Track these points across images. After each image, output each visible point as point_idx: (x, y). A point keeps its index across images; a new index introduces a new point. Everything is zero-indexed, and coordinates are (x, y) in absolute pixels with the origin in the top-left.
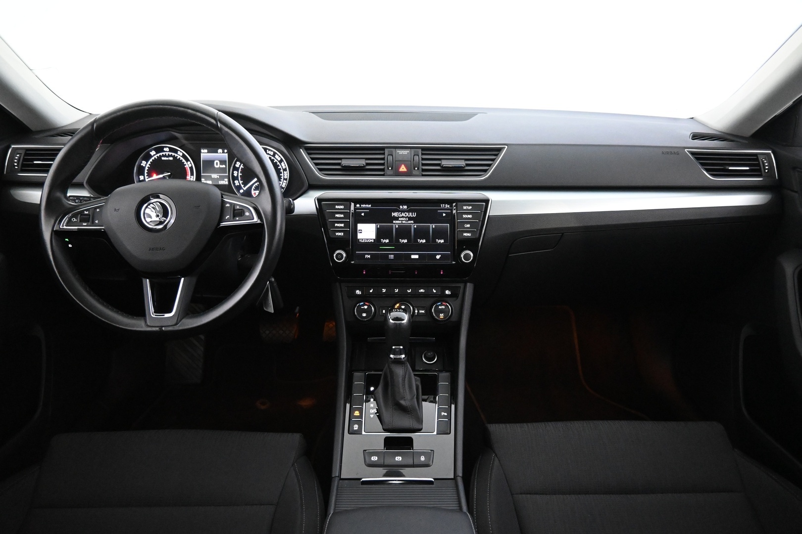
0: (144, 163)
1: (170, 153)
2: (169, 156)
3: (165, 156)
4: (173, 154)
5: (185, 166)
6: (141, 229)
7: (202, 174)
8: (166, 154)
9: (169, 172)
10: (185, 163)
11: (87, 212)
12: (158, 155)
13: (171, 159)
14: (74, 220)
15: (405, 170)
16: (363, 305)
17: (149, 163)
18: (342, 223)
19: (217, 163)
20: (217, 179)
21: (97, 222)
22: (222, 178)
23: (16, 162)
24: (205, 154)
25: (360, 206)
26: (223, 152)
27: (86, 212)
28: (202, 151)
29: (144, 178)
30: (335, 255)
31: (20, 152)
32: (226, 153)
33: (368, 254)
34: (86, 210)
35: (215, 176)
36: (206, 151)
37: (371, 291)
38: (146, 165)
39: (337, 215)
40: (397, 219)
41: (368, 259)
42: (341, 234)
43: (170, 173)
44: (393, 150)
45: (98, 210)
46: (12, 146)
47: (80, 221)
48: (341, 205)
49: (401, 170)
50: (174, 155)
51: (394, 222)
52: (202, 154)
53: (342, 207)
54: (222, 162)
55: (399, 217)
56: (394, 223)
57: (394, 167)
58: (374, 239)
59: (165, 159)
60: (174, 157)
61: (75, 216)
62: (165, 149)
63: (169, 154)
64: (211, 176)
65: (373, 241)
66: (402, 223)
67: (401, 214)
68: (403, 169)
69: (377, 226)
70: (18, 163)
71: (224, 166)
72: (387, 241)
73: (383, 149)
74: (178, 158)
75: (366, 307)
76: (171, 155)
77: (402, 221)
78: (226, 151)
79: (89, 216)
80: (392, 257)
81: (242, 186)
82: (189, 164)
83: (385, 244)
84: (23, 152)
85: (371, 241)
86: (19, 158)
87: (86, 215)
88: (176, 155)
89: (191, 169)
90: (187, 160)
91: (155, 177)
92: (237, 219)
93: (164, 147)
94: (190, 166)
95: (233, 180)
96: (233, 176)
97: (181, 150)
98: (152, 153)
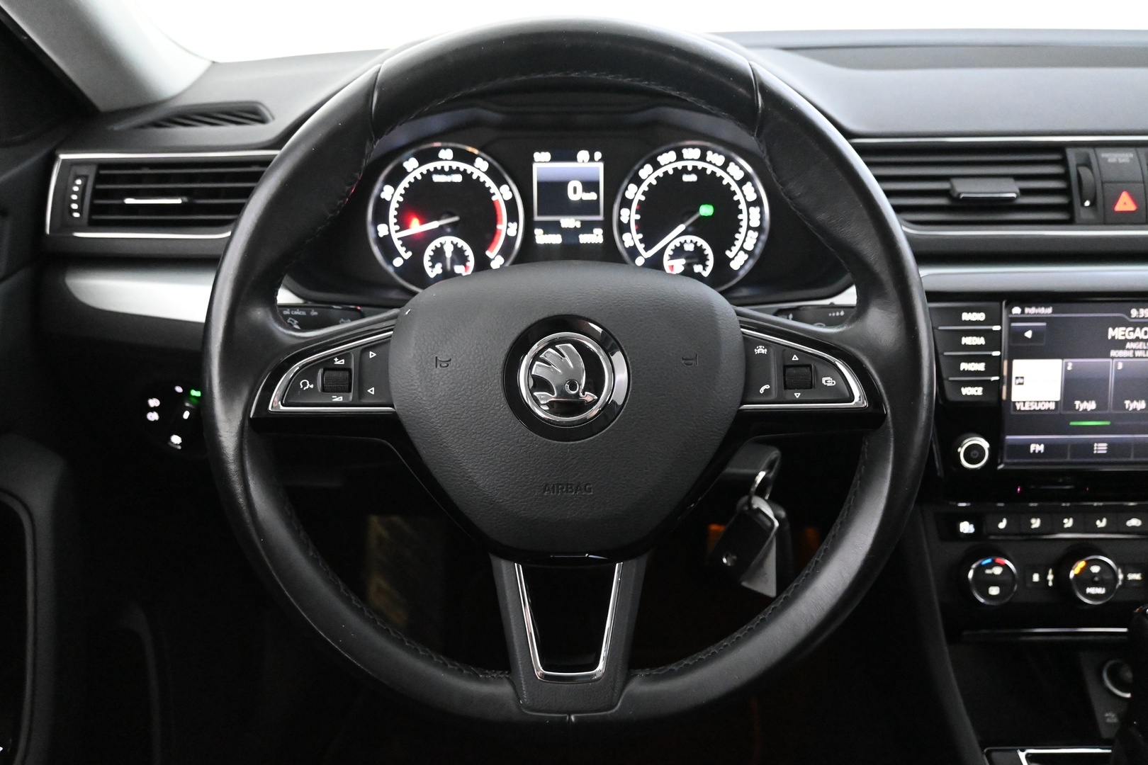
0: (387, 192)
1: (455, 165)
2: (452, 171)
3: (441, 172)
4: (462, 166)
5: (494, 198)
6: (520, 427)
7: (537, 219)
8: (441, 167)
9: (452, 215)
10: (494, 189)
11: (342, 362)
12: (424, 169)
13: (458, 178)
14: (305, 384)
15: (1131, 207)
16: (990, 566)
17: (401, 189)
18: (979, 361)
19: (575, 189)
20: (576, 232)
21: (372, 391)
22: (587, 227)
23: (74, 202)
24: (543, 165)
25: (1023, 312)
26: (592, 159)
27: (338, 362)
28: (537, 156)
29: (390, 229)
30: (962, 451)
31: (83, 171)
33: (1039, 442)
34: (340, 355)
35: (569, 222)
36: (546, 156)
37: (1002, 525)
38: (393, 195)
39: (967, 341)
40: (1121, 344)
41: (1037, 455)
42: (978, 391)
43: (456, 219)
44: (1090, 151)
45: (372, 355)
46: (63, 156)
47: (324, 390)
48: (978, 311)
49: (1119, 207)
50: (466, 169)
51: (1113, 353)
52: (535, 167)
53: (981, 316)
54: (590, 186)
55: (1126, 341)
56: (1113, 358)
57: (1100, 198)
58: (1056, 402)
59: (444, 178)
60: (464, 173)
61: (308, 372)
62: (443, 154)
63: (451, 167)
64: (558, 223)
65: (1052, 406)
66: (1134, 357)
67: (1134, 331)
68: (1125, 204)
69: (1066, 365)
70: (81, 202)
71: (592, 196)
72: (1091, 406)
73: (1060, 148)
74: (475, 176)
75: (998, 571)
76: (458, 167)
77: (1135, 350)
78: (598, 155)
79: (347, 374)
80: (1101, 448)
81: (641, 247)
82: (502, 194)
83: (1086, 415)
84: (91, 172)
85: (1046, 406)
86: (83, 188)
87: (339, 368)
88: (469, 169)
89: (511, 205)
90: (499, 182)
91: (416, 227)
92: (797, 395)
93: (438, 149)
94: (508, 196)
95: (621, 234)
96: (620, 222)
97: (483, 155)
98: (408, 164)
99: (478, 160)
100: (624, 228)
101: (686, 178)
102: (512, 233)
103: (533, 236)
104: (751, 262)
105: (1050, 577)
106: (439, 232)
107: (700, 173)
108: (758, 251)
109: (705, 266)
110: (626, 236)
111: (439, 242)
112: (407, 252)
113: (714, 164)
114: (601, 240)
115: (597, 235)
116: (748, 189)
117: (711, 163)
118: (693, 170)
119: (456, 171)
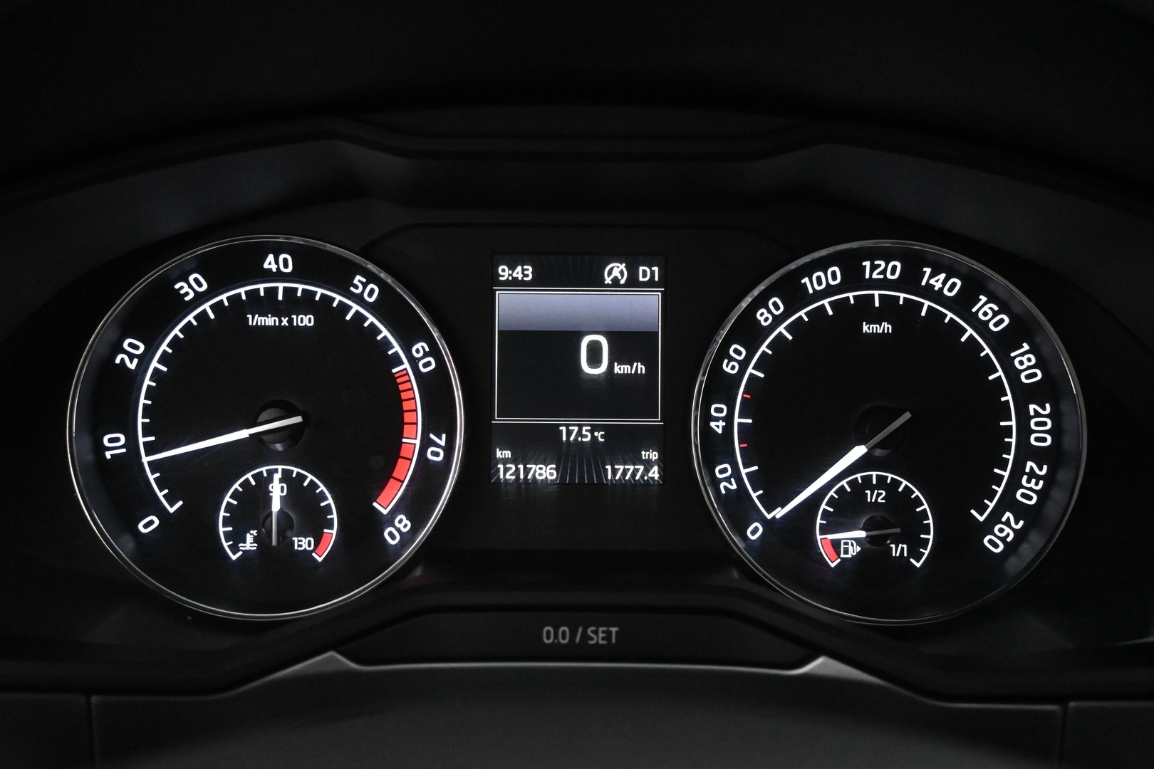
0: (130, 352)
1: (302, 288)
2: (293, 303)
3: (266, 303)
4: (321, 292)
5: (396, 371)
7: (498, 420)
8: (272, 292)
12: (225, 296)
13: (305, 320)
17: (165, 347)
19: (594, 350)
20: (597, 454)
22: (625, 445)
24: (518, 294)
28: (503, 272)
29: (132, 443)
32: (651, 284)
35: (577, 431)
36: (524, 272)
43: (298, 418)
50: (327, 300)
54: (629, 344)
60: (324, 308)
62: (270, 263)
64: (553, 432)
71: (636, 368)
74: (349, 317)
76: (309, 295)
78: (649, 273)
81: (756, 496)
88: (338, 299)
89: (434, 386)
90: (409, 332)
93: (262, 251)
94: (428, 365)
95: (710, 464)
96: (706, 432)
97: (370, 266)
98: (187, 288)
99: (358, 279)
100: (717, 448)
101: (872, 328)
102: (436, 455)
103: (491, 462)
104: (1036, 539)
106: (256, 451)
107: (901, 314)
108: (1052, 511)
109: (916, 547)
110: (722, 470)
111: (257, 477)
112: (171, 499)
113: (937, 296)
114: (655, 473)
115: (648, 464)
116: (1024, 359)
117: (929, 292)
118: (889, 309)
119: (307, 305)
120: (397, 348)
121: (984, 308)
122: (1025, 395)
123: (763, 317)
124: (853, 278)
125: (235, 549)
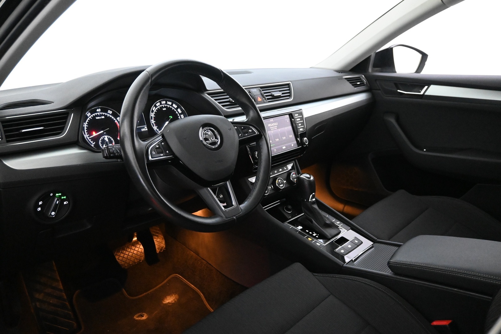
2: (101, 115)
3: (98, 116)
5: (115, 122)
8: (98, 114)
12: (93, 116)
13: (103, 117)
14: (153, 153)
15: (261, 100)
17: (86, 123)
21: (167, 152)
27: (157, 146)
34: (157, 144)
43: (106, 130)
45: (163, 144)
47: (158, 153)
49: (259, 100)
50: (105, 114)
55: (271, 126)
57: (255, 99)
59: (99, 118)
60: (104, 115)
61: (153, 149)
62: (98, 110)
63: (100, 114)
67: (272, 124)
74: (108, 116)
76: (102, 114)
79: (160, 149)
81: (158, 130)
82: (117, 120)
87: (158, 148)
90: (116, 117)
91: (94, 134)
92: (246, 135)
93: (96, 109)
97: (110, 109)
98: (88, 115)
99: (109, 111)
101: (164, 109)
105: (272, 186)
106: (102, 135)
107: (166, 107)
111: (103, 138)
112: (93, 142)
113: (169, 105)
114: (147, 129)
115: (146, 128)
116: (179, 110)
117: (168, 104)
118: (165, 107)
119: (102, 115)
120: (114, 119)
121: (174, 105)
122: (180, 114)
123: (153, 109)
124: (161, 104)
125: (103, 147)
